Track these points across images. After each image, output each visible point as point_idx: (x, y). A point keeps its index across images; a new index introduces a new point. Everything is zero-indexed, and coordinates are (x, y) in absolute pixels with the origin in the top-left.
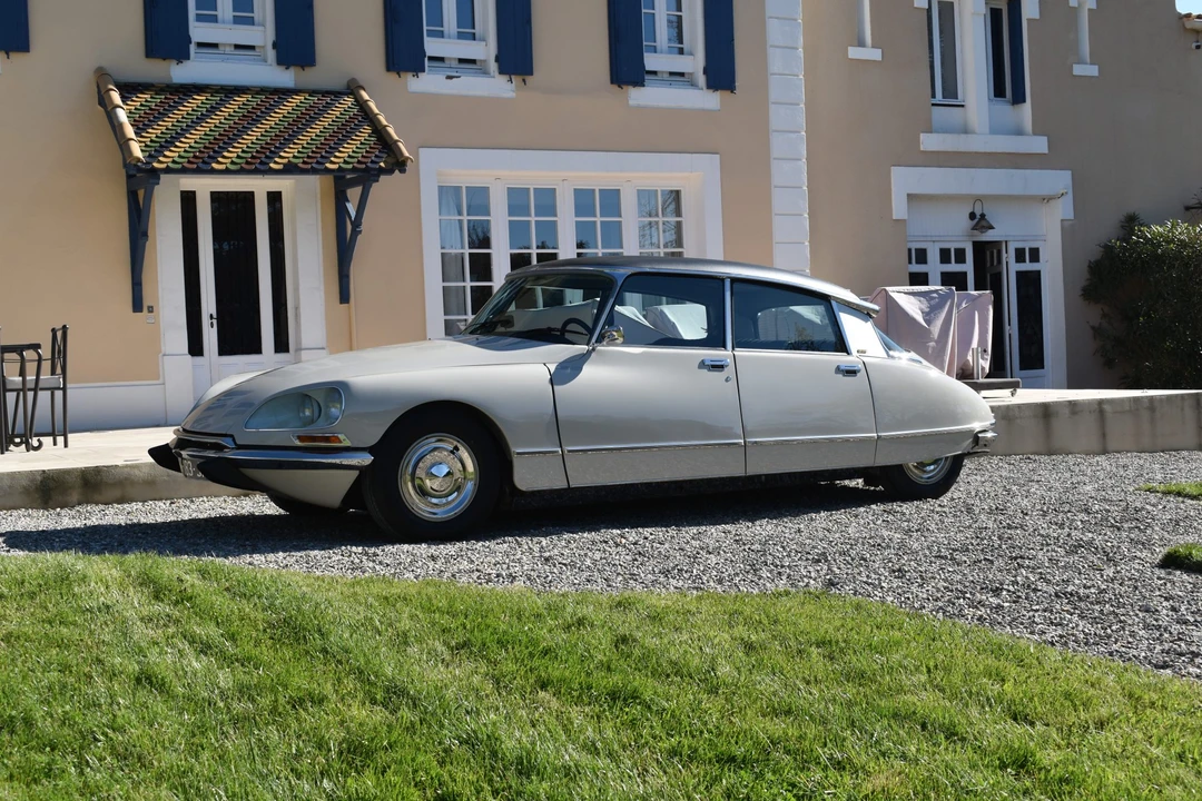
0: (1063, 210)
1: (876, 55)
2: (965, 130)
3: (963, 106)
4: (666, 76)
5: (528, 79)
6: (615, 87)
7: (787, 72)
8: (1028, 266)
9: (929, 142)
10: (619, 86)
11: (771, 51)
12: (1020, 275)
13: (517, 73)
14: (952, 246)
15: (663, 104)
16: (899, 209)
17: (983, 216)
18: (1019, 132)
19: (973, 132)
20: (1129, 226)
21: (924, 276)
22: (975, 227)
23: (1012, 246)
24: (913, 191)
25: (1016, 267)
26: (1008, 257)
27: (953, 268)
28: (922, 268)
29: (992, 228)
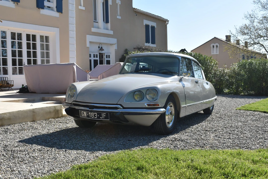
0: (115, 47)
1: (84, 8)
2: (98, 28)
3: (97, 22)
4: (47, 7)
5: (19, 3)
6: (37, 8)
7: (72, 10)
8: (108, 59)
9: (93, 30)
10: (39, 8)
11: (69, 4)
12: (107, 61)
13: (16, 2)
14: (95, 54)
15: (48, 14)
16: (88, 45)
17: (102, 47)
18: (107, 29)
19: (100, 28)
20: (126, 52)
21: (90, 60)
22: (100, 50)
23: (106, 54)
24: (90, 41)
25: (106, 59)
26: (105, 57)
27: (96, 59)
28: (90, 58)
29: (104, 50)
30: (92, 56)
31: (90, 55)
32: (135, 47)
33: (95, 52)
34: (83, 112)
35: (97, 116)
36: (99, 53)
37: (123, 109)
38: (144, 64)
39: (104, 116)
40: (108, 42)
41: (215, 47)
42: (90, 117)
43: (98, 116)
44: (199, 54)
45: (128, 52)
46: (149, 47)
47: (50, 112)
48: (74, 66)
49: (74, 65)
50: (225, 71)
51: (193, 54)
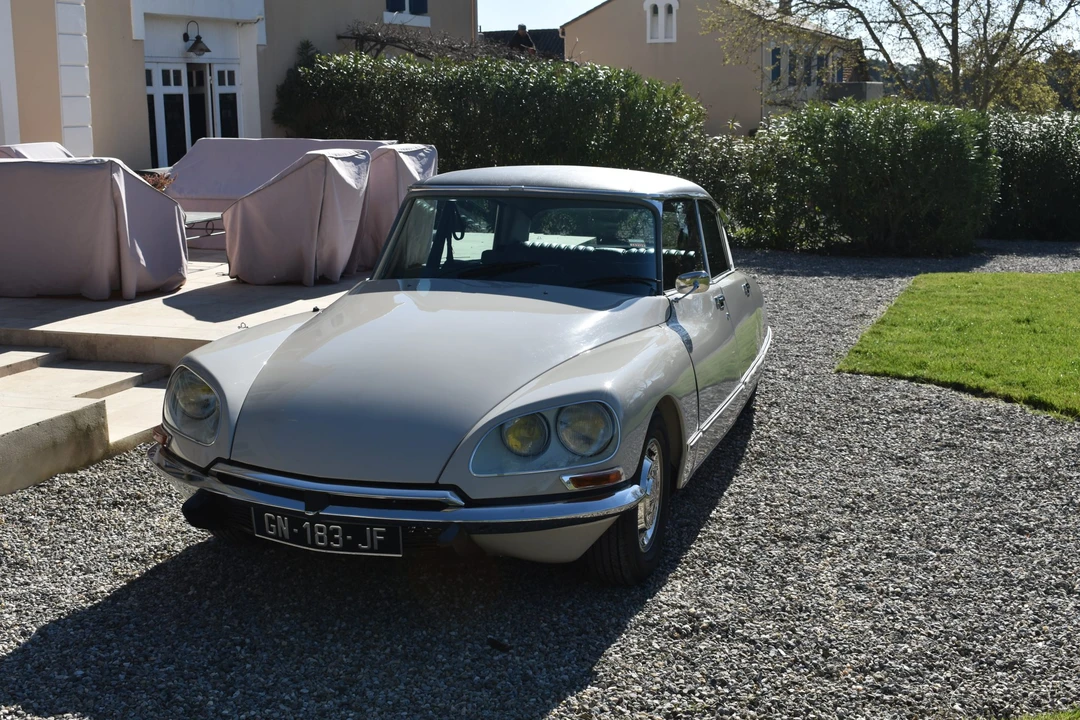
0: (257, 35)
8: (227, 89)
12: (223, 97)
14: (171, 68)
16: (138, 29)
17: (198, 38)
20: (306, 53)
21: (151, 98)
22: (192, 49)
23: (216, 69)
24: (149, 11)
25: (218, 90)
26: (211, 79)
27: (173, 90)
28: (150, 90)
29: (208, 51)
30: (157, 78)
31: (149, 73)
32: (342, 31)
33: (169, 60)
34: (269, 518)
35: (344, 536)
36: (190, 66)
37: (465, 507)
38: (422, 150)
39: (379, 540)
40: (227, 16)
41: (662, 11)
42: (309, 542)
43: (349, 537)
44: (627, 75)
45: (313, 55)
46: (402, 27)
47: (55, 445)
48: (115, 175)
49: (117, 171)
50: (736, 148)
51: (601, 72)
